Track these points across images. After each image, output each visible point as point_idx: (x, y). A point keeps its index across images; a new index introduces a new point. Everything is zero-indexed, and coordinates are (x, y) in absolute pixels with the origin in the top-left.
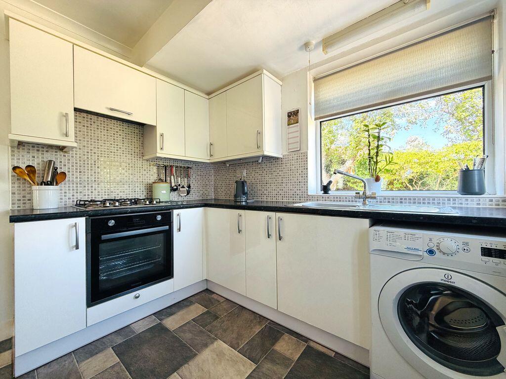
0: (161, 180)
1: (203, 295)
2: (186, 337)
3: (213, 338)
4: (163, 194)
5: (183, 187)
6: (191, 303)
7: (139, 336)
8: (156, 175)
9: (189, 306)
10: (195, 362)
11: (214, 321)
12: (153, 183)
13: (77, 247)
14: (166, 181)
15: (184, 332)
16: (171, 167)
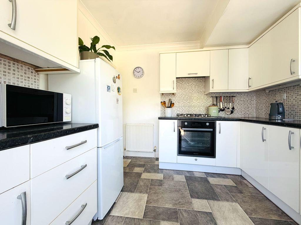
0: (214, 105)
1: (237, 177)
2: (218, 190)
3: (234, 200)
4: (214, 112)
5: (228, 109)
6: (227, 178)
7: (196, 178)
8: (211, 102)
9: (225, 178)
10: (218, 203)
11: (239, 193)
12: (210, 106)
13: (174, 131)
14: (217, 105)
15: (217, 188)
16: (221, 97)
